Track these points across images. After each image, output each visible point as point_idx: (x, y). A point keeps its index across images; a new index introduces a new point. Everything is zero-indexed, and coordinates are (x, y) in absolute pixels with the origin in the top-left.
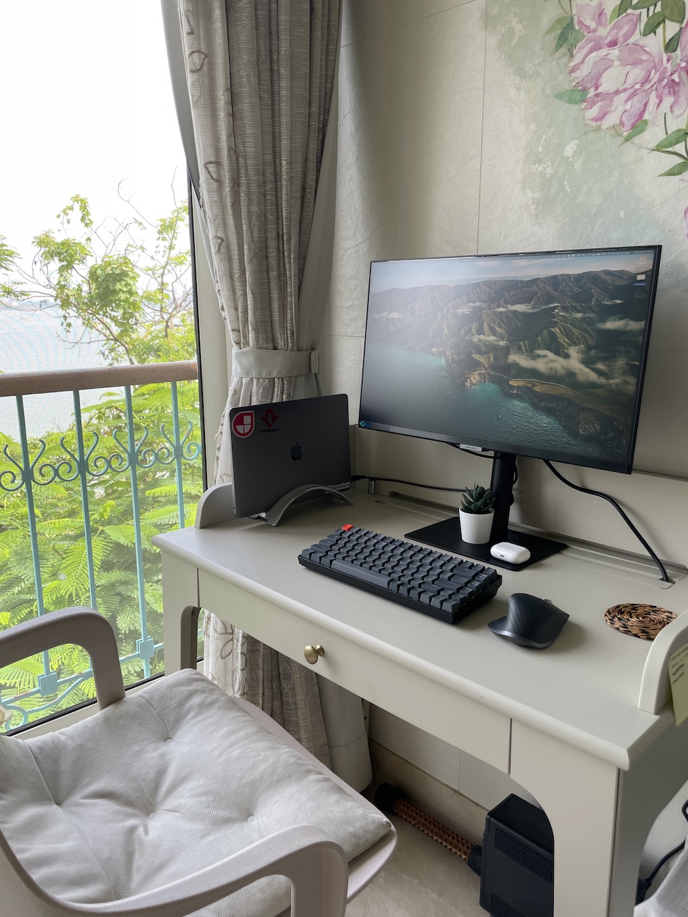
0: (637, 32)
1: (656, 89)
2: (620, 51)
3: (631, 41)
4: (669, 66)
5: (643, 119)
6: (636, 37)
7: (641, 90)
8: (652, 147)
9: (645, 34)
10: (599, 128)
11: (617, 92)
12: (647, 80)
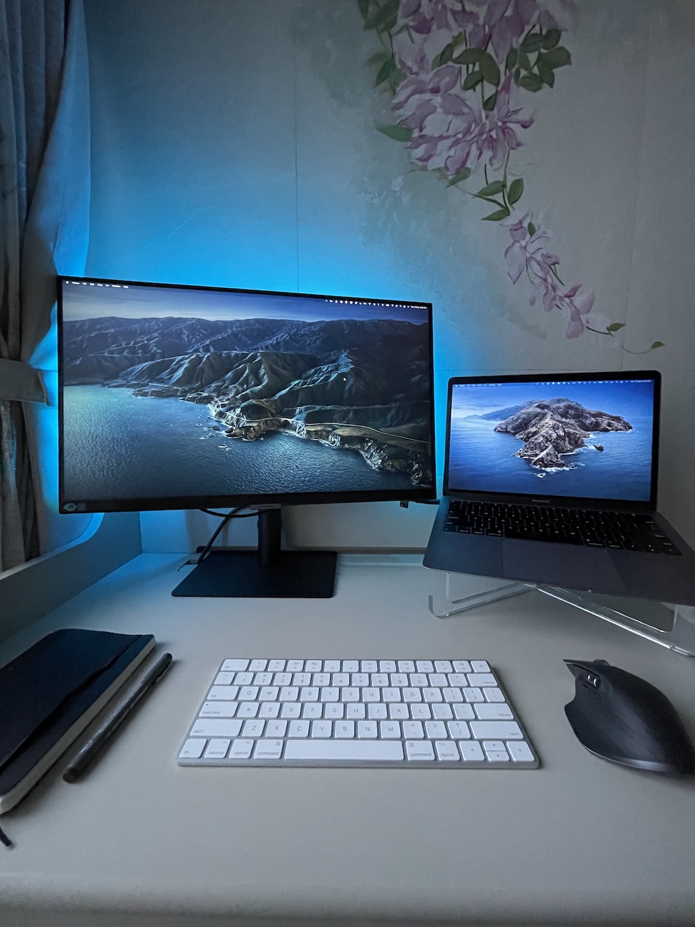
0: (458, 84)
1: (477, 142)
2: (443, 99)
3: (452, 92)
4: (487, 122)
5: (467, 166)
6: (457, 90)
7: (464, 139)
8: (475, 193)
9: (466, 88)
10: (424, 169)
11: (441, 138)
12: (467, 131)
